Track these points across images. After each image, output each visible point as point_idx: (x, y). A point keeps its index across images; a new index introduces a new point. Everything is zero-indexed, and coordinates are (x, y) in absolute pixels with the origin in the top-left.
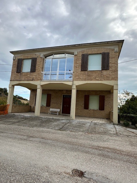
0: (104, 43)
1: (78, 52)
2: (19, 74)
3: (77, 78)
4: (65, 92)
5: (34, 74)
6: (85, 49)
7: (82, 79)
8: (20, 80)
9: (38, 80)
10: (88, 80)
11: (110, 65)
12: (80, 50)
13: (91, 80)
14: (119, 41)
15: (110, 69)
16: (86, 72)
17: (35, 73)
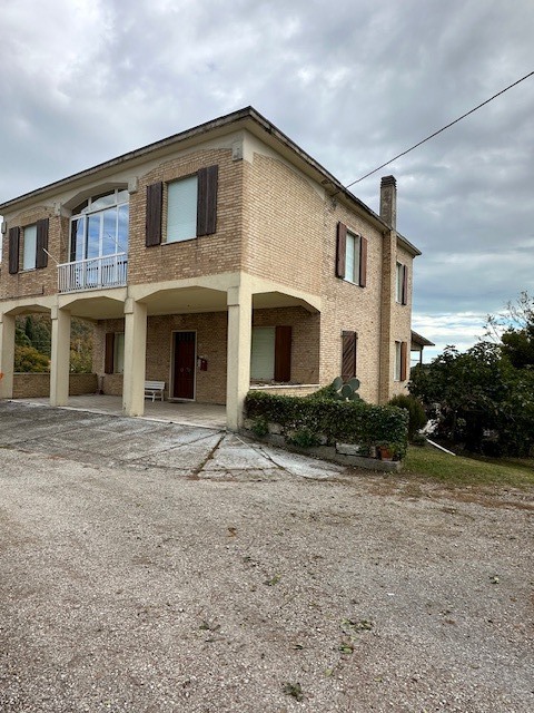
0: (195, 132)
1: (138, 182)
2: (15, 279)
3: (135, 274)
4: (178, 321)
5: (46, 273)
6: (155, 165)
7: (149, 277)
8: (18, 298)
9: (53, 292)
10: (163, 279)
11: (220, 213)
12: (142, 172)
13: (171, 278)
14: (237, 116)
15: (220, 231)
16: (159, 250)
17: (45, 269)
